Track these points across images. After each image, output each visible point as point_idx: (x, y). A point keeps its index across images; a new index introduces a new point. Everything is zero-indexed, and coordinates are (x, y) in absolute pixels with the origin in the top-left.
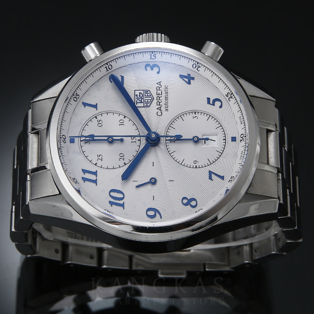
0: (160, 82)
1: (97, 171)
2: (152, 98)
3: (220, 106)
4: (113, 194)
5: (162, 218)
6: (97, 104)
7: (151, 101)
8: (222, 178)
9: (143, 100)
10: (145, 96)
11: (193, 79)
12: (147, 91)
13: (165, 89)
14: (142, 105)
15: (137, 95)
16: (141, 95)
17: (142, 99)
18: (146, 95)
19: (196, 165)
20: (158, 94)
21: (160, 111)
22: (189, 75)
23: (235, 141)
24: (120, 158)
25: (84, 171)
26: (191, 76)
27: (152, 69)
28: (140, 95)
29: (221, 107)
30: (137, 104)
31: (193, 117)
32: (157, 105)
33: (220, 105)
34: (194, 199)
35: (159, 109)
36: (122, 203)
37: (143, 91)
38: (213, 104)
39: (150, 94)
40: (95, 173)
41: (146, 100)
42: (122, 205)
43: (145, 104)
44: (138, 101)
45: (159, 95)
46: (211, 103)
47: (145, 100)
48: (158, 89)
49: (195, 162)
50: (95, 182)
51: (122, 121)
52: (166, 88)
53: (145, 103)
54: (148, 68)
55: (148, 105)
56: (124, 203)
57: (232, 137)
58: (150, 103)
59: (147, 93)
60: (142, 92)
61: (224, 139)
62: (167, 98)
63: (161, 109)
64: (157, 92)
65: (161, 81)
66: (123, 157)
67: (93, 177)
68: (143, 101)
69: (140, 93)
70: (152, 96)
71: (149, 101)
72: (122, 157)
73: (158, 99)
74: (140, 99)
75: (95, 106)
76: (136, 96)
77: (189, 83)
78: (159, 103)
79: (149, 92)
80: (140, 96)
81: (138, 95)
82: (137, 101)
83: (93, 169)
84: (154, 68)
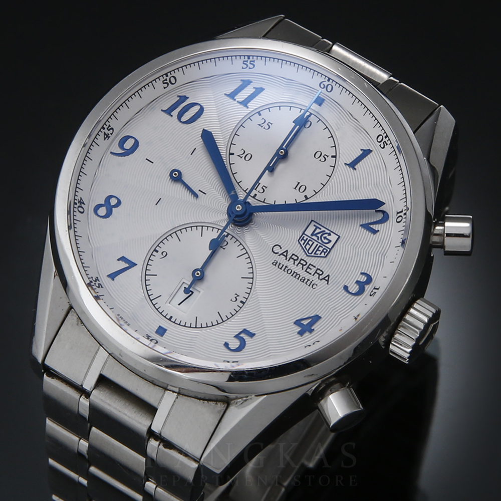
0: (328, 281)
1: (248, 107)
2: (309, 253)
3: (228, 344)
4: (195, 109)
5: (110, 155)
6: (355, 169)
7: (306, 249)
8: (113, 276)
9: (316, 238)
10: (319, 245)
11: (301, 333)
12: (326, 254)
13: (311, 282)
14: (309, 232)
15: (329, 234)
16: (326, 241)
17: (318, 239)
18: (321, 249)
19: (160, 252)
20: (310, 266)
21: (280, 253)
22: (311, 331)
23: (157, 332)
24: (244, 152)
25: (259, 91)
26: (307, 334)
27: (357, 282)
28: (327, 239)
29: (226, 345)
30: (314, 225)
31: (238, 296)
32: (293, 254)
33: (229, 346)
34: (107, 215)
35: (285, 254)
36: (172, 114)
37: (330, 248)
38: (237, 336)
39: (319, 255)
40: (245, 103)
41: (314, 243)
42: (169, 111)
43: (307, 239)
44: (318, 230)
45: (308, 267)
46: (242, 335)
47: (313, 241)
48: (319, 272)
49: (164, 254)
50: (232, 96)
51: (302, 190)
52: (312, 285)
53: (309, 238)
54: (363, 279)
55: (303, 241)
56: (172, 116)
57: (166, 330)
58: (303, 246)
59: (323, 251)
60: (330, 246)
61: (171, 317)
62: (294, 275)
63: (282, 256)
64: (315, 267)
65: (328, 283)
66: (243, 158)
67: (241, 96)
68: (314, 237)
69: (330, 241)
70: (313, 255)
71: (308, 247)
72: (246, 156)
73: (302, 262)
74: (319, 235)
75: (353, 165)
76: (329, 232)
77: (298, 323)
78: (294, 258)
79: (323, 255)
80: (325, 238)
81: (328, 237)
82: (320, 229)
83: (253, 105)
84: (358, 287)
